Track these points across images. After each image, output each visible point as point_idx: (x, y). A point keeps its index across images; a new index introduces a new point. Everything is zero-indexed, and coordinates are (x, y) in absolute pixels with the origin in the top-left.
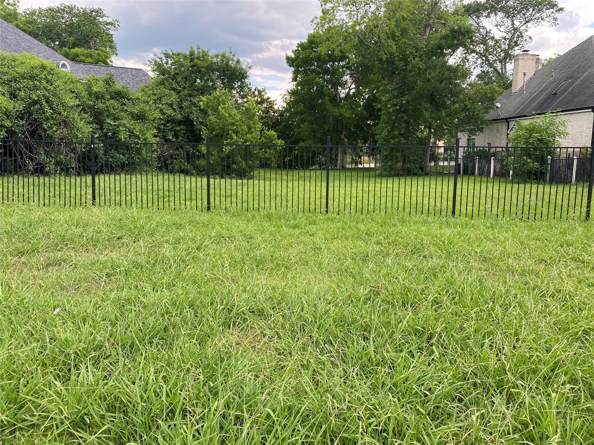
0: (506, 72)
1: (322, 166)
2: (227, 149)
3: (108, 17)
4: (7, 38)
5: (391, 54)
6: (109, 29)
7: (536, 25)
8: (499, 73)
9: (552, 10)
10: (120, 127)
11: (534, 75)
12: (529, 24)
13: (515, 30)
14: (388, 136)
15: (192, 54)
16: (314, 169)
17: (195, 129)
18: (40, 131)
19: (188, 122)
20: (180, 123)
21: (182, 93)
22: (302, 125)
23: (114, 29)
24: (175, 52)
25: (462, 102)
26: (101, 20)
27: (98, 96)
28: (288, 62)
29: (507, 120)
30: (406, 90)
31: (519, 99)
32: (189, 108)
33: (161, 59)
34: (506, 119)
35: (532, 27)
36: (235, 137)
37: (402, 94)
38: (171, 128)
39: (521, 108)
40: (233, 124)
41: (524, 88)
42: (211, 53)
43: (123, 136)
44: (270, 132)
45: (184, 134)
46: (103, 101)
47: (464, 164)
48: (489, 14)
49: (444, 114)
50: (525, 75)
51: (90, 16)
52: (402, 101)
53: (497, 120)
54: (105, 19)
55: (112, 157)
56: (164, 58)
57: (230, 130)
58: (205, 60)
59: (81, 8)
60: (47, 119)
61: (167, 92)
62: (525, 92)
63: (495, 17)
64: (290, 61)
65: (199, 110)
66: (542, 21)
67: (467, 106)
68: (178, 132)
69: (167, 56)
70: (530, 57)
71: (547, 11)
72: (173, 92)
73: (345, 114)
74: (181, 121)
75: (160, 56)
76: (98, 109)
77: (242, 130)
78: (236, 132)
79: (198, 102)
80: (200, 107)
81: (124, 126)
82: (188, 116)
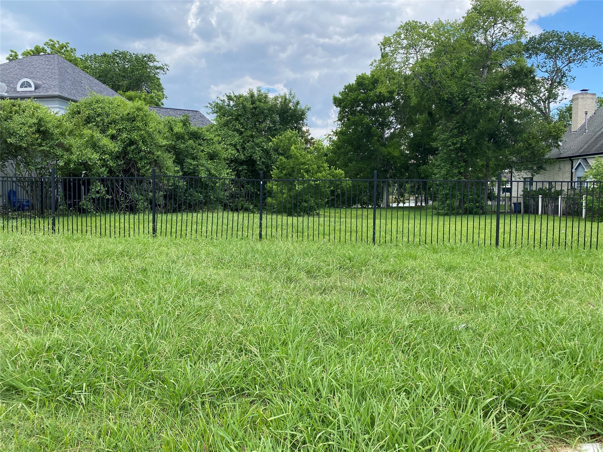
0: (549, 111)
1: (364, 205)
2: (298, 187)
3: (158, 62)
4: (82, 83)
5: (452, 94)
6: (158, 73)
7: (578, 65)
8: (543, 112)
9: (596, 50)
10: (200, 167)
11: (595, 113)
12: (572, 65)
13: (559, 70)
14: (447, 175)
15: (252, 96)
16: (354, 208)
17: (257, 169)
18: (133, 171)
19: (250, 162)
20: (242, 163)
21: (244, 134)
22: (350, 164)
23: (163, 73)
24: (237, 94)
25: (526, 141)
26: (151, 64)
27: (179, 137)
28: (335, 103)
29: (571, 159)
30: (465, 129)
31: (581, 138)
32: (252, 148)
33: (223, 101)
34: (570, 157)
35: (575, 67)
36: (307, 176)
37: (462, 133)
38: (235, 168)
39: (585, 147)
40: (304, 164)
41: (586, 127)
42: (271, 96)
43: (203, 175)
44: (337, 171)
45: (246, 173)
46: (183, 141)
47: (524, 202)
48: (531, 54)
49: (507, 153)
50: (586, 114)
51: (142, 61)
52: (463, 140)
53: (560, 159)
54: (156, 64)
55: (191, 195)
56: (226, 100)
57: (300, 169)
58: (265, 102)
59: (134, 54)
60: (141, 159)
61: (230, 133)
62: (587, 131)
63: (536, 58)
64: (337, 102)
65: (262, 150)
66: (584, 62)
67: (530, 145)
68: (241, 171)
69: (230, 98)
70: (589, 96)
71: (591, 51)
72: (235, 133)
73: (394, 153)
74: (244, 161)
75: (222, 98)
76: (179, 149)
77: (313, 169)
78: (307, 171)
79: (261, 142)
80: (263, 147)
81: (203, 165)
82: (251, 156)
